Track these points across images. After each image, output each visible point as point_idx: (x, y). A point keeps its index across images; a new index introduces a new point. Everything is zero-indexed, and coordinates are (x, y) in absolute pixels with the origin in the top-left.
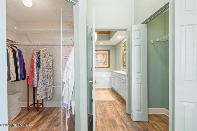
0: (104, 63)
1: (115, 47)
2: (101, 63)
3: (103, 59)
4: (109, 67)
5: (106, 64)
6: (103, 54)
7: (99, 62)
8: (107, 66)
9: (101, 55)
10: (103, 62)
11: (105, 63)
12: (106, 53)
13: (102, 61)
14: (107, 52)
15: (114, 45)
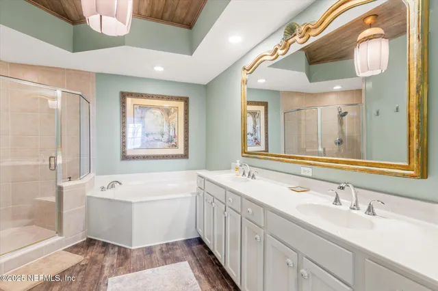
0: (170, 141)
1: (208, 90)
2: (159, 143)
3: (165, 129)
4: (186, 156)
5: (175, 146)
6: (168, 112)
7: (151, 137)
8: (181, 151)
9: (158, 112)
10: (166, 137)
11: (172, 142)
12: (177, 109)
13: (162, 135)
14: (181, 105)
15: (205, 82)
